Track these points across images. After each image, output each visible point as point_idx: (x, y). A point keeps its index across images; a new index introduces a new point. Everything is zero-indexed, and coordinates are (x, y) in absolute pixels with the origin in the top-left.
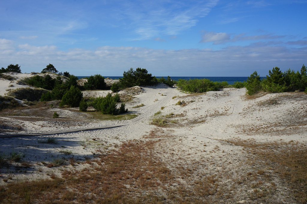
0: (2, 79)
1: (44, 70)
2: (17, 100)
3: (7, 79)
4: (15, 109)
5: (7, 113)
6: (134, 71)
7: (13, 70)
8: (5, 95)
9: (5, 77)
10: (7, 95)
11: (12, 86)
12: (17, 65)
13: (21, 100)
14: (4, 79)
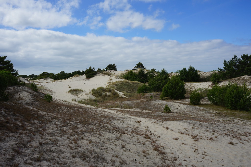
0: (103, 75)
1: (134, 67)
2: (117, 91)
3: (107, 75)
4: (116, 101)
5: (109, 104)
6: (238, 59)
7: (111, 69)
8: (106, 87)
9: (105, 73)
10: (108, 87)
11: (111, 80)
12: (114, 64)
13: (121, 91)
14: (105, 75)
